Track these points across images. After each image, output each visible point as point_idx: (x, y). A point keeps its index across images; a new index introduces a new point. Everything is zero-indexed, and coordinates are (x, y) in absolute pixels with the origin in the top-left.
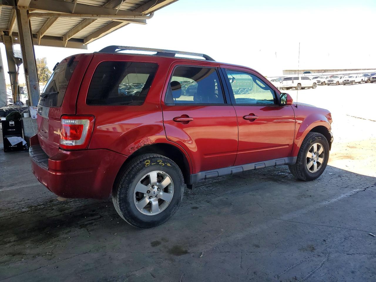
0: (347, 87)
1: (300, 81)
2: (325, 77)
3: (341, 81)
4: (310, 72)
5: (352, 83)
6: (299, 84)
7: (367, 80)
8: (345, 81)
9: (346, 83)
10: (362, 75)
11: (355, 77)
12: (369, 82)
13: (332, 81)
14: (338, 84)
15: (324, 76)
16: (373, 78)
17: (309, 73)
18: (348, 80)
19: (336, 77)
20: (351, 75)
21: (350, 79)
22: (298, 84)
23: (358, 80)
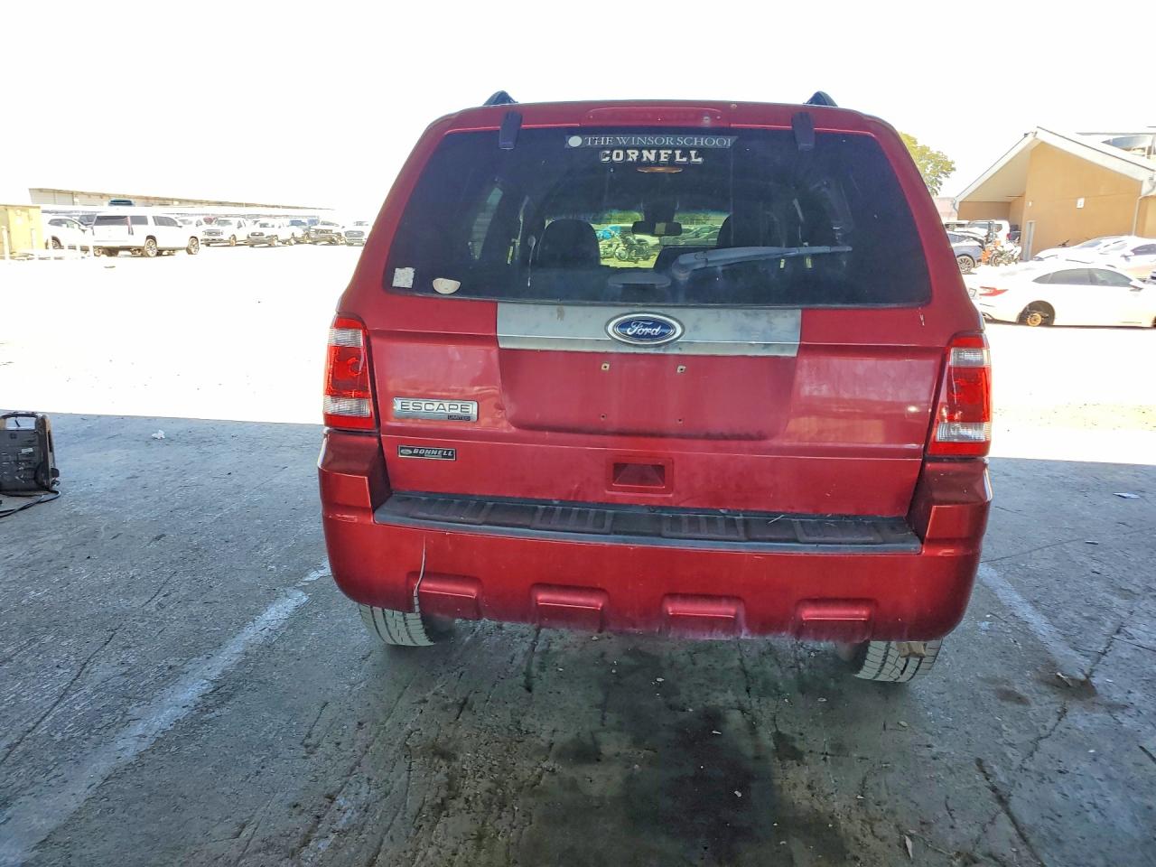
0: (259, 252)
1: (151, 229)
2: (194, 219)
3: (242, 235)
4: (132, 200)
5: (269, 242)
6: (151, 238)
7: (303, 237)
8: (253, 234)
9: (253, 242)
10: (287, 221)
11: (276, 227)
12: (308, 241)
13: (218, 233)
14: (233, 242)
15: (189, 218)
16: (317, 231)
17: (129, 203)
18: (262, 234)
19: (225, 223)
20: (263, 221)
21: (267, 232)
22: (149, 237)
23: (285, 234)
